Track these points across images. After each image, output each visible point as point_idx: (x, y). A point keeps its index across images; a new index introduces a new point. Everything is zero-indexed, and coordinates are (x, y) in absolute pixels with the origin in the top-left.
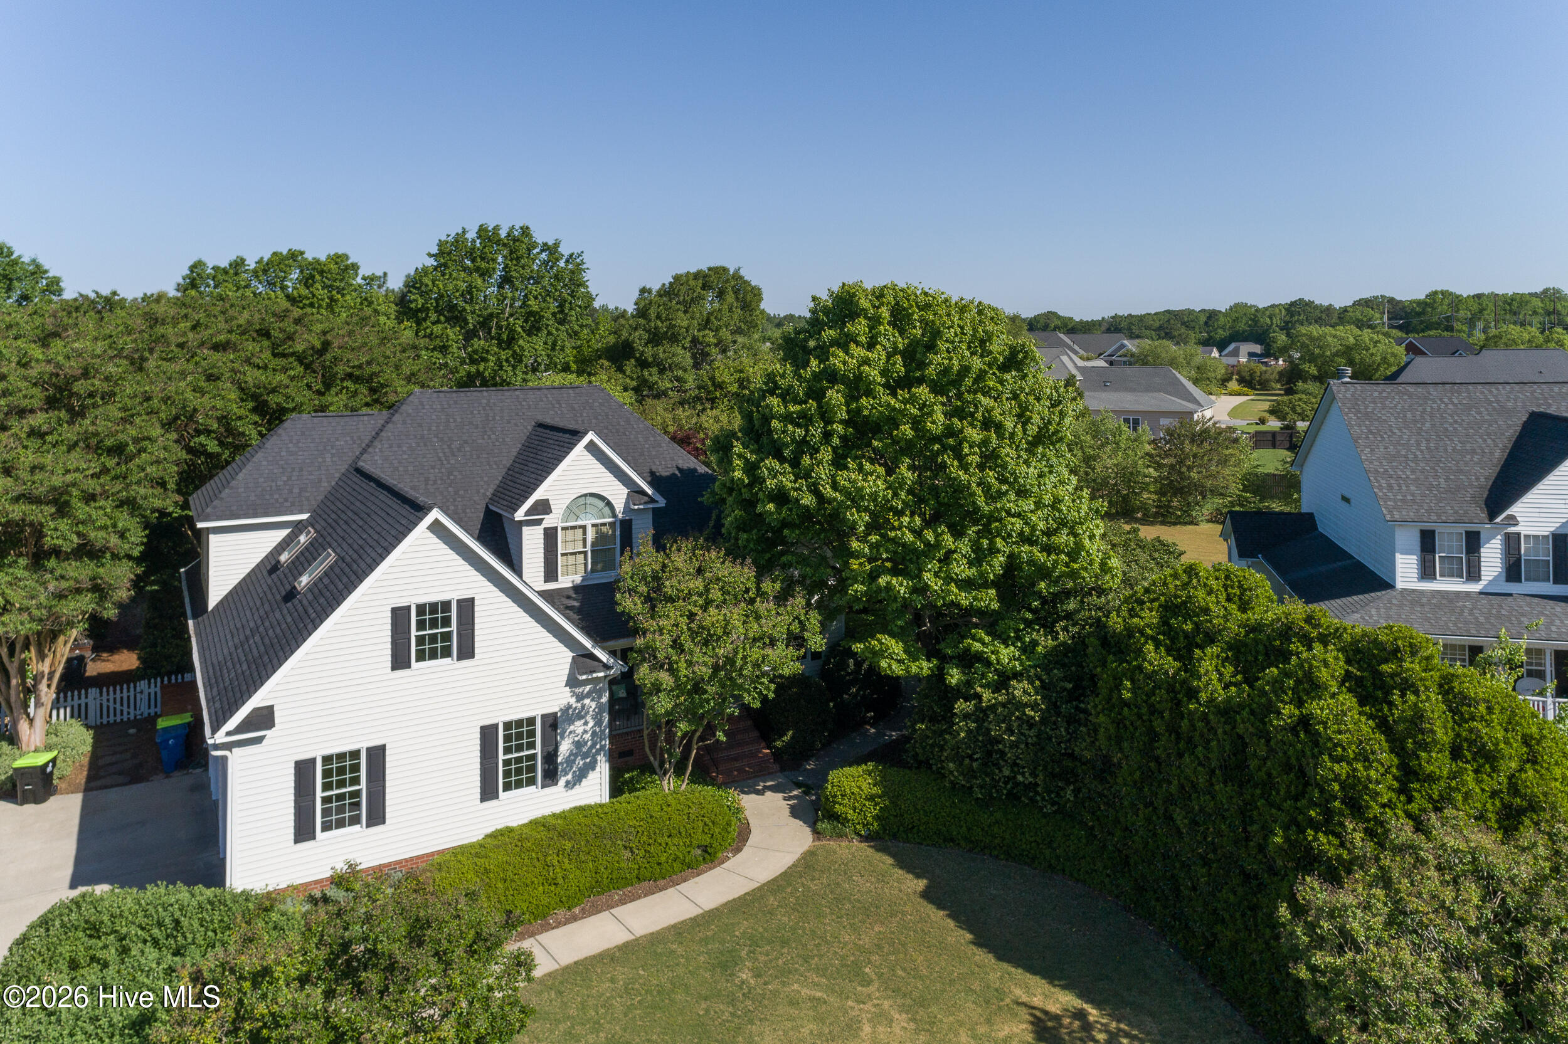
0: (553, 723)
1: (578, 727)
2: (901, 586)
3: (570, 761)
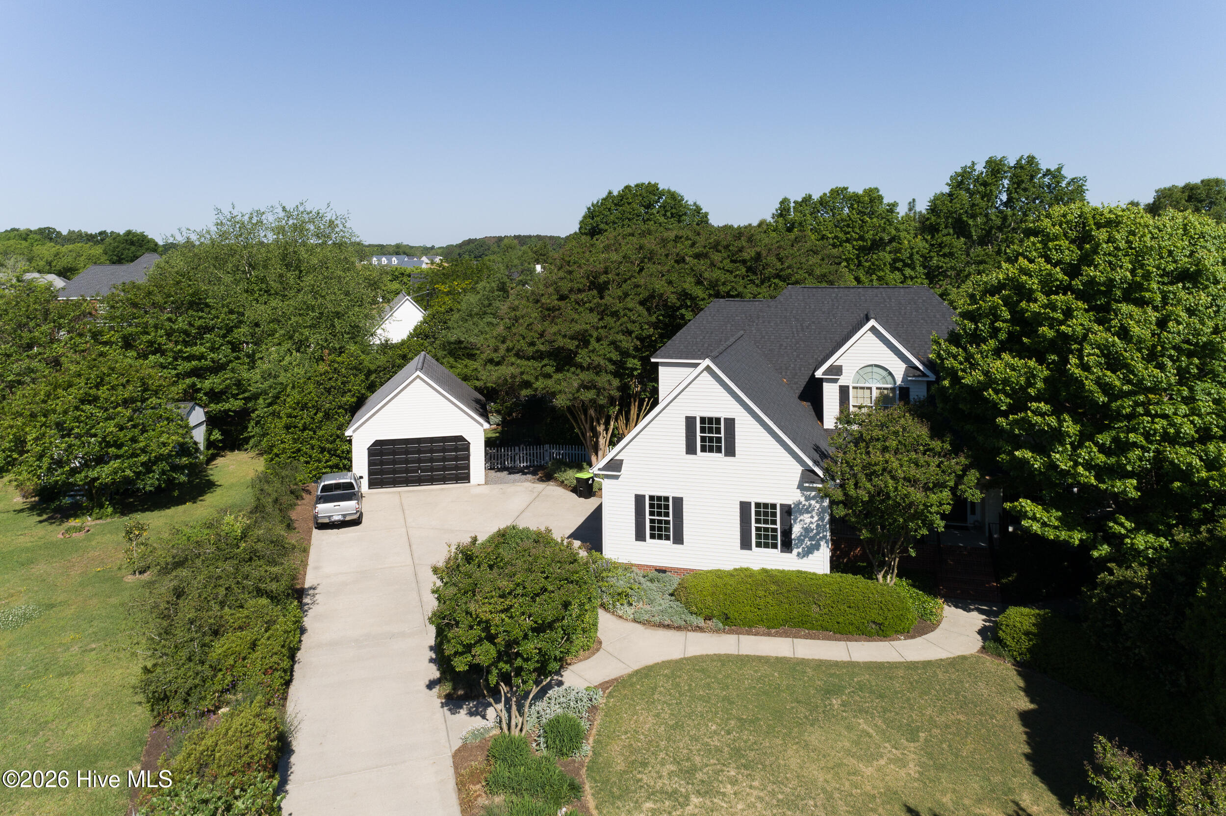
0: (788, 511)
1: (806, 518)
3: (800, 540)
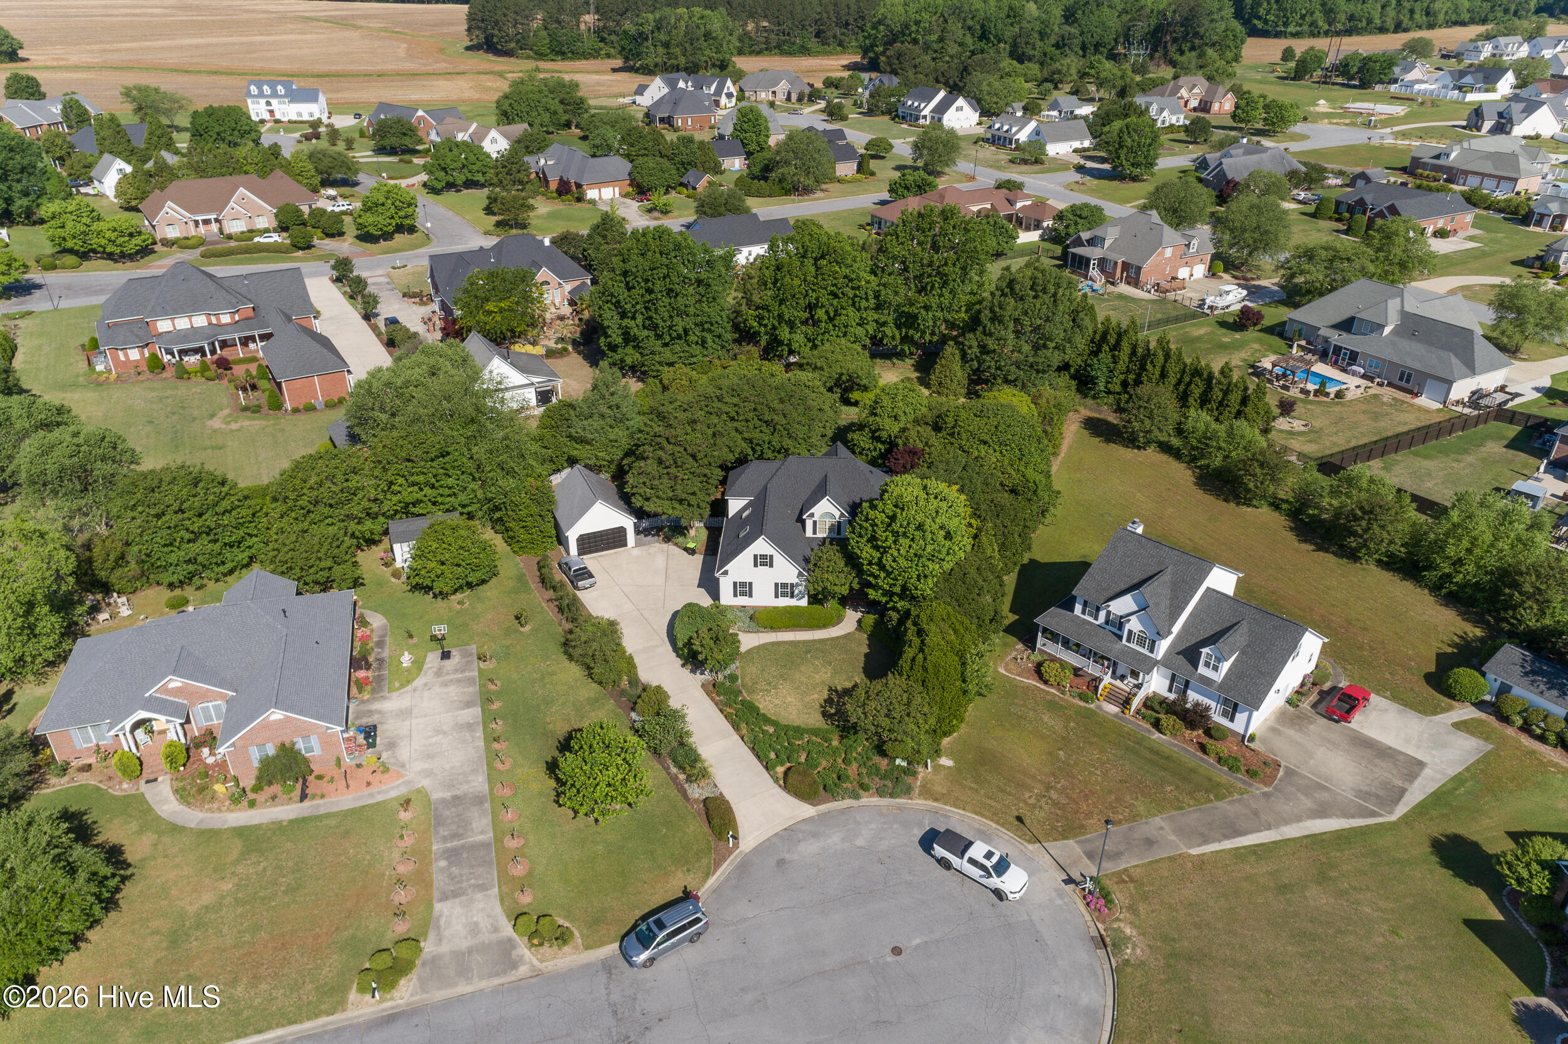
0: (793, 585)
1: (799, 587)
3: (797, 594)
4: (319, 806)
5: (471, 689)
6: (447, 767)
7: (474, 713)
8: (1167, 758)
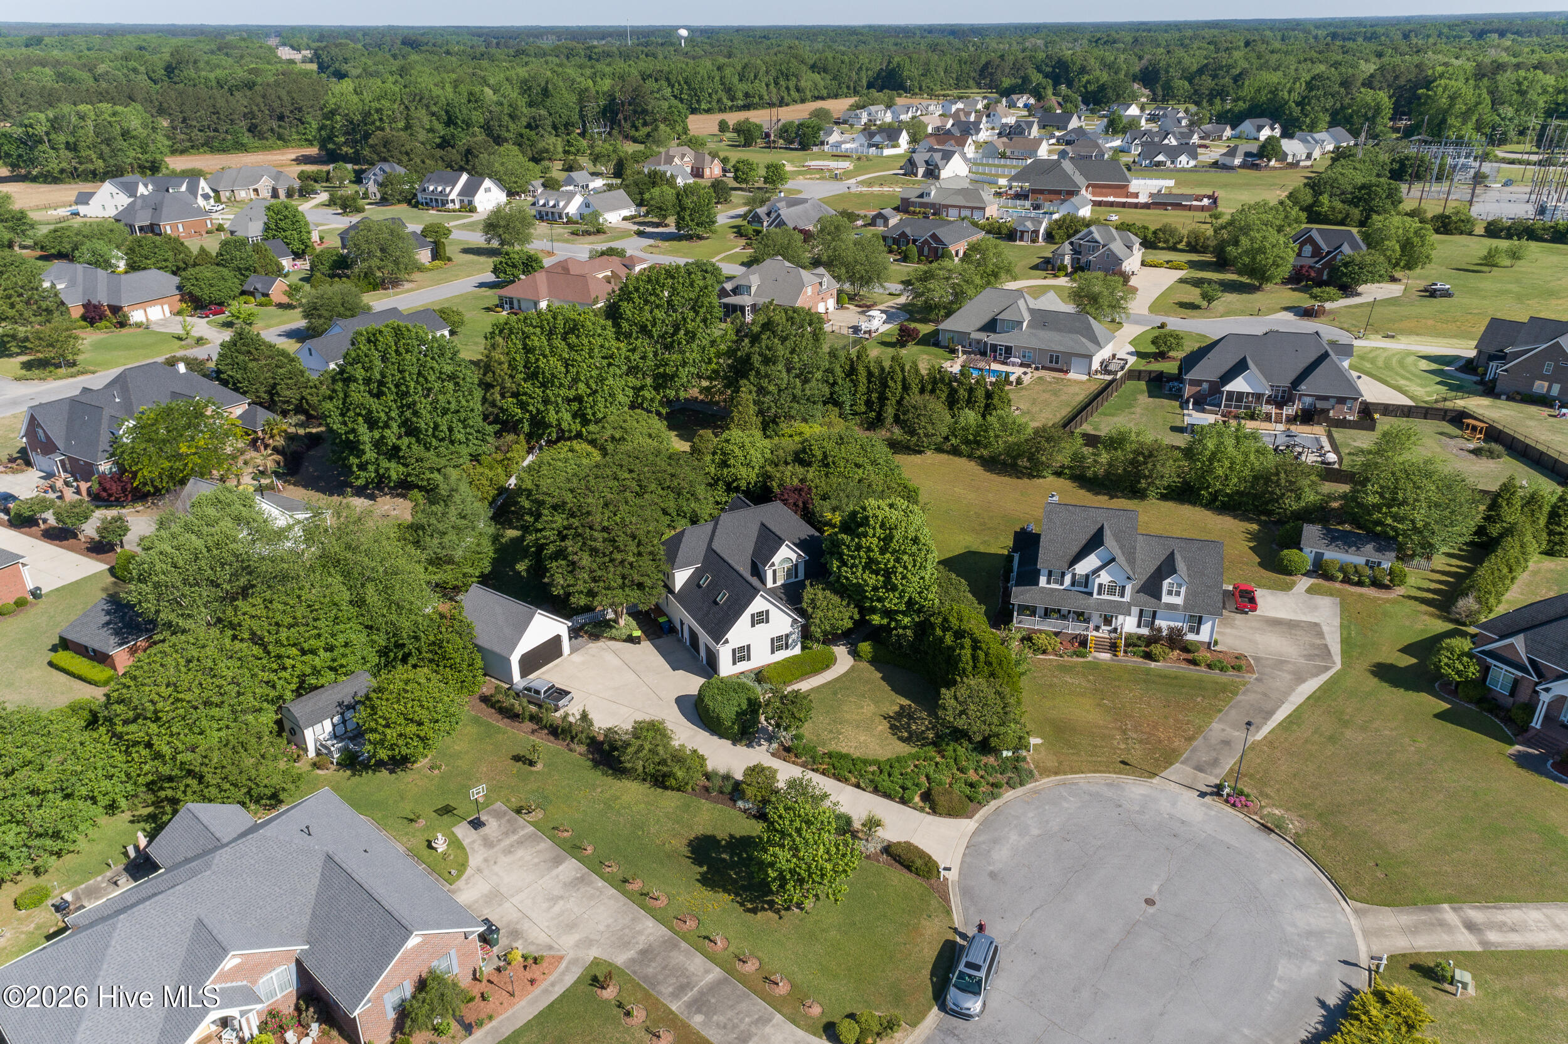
0: (787, 636)
1: (793, 636)
2: (879, 605)
3: (791, 644)
4: (496, 1030)
5: (542, 846)
6: (601, 928)
7: (571, 867)
8: (1176, 678)
